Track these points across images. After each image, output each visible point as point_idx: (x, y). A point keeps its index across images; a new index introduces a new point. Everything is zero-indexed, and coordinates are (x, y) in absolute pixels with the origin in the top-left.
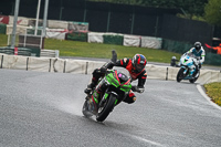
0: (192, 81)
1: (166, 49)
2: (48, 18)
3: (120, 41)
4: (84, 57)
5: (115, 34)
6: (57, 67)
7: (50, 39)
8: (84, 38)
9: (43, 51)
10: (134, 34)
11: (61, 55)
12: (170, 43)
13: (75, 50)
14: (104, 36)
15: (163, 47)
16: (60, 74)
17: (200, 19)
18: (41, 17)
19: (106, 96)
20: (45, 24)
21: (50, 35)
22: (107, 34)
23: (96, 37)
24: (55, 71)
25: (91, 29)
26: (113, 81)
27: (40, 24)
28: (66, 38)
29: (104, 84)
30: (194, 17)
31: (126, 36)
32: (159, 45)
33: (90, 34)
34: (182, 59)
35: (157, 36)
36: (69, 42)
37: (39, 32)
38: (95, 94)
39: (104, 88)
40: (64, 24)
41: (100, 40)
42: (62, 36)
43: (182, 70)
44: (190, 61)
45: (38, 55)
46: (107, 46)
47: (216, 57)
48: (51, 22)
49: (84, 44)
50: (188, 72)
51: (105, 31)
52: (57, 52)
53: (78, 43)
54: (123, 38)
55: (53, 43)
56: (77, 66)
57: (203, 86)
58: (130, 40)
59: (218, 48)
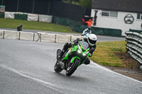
1: (55, 23)
3: (25, 18)
5: (22, 13)
8: (2, 16)
12: (58, 19)
14: (15, 14)
15: (53, 21)
17: (77, 4)
22: (17, 13)
23: (10, 15)
25: (7, 10)
30: (73, 3)
31: (29, 14)
32: (50, 20)
33: (6, 13)
35: (49, 15)
41: (13, 17)
46: (17, 21)
54: (27, 16)
58: (32, 17)
59: (88, 22)
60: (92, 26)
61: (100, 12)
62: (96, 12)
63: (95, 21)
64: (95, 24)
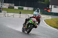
2: (4, 3)
4: (13, 13)
5: (21, 7)
6: (6, 15)
7: (4, 8)
8: (13, 8)
9: (2, 11)
10: (26, 7)
11: (7, 12)
13: (11, 11)
15: (34, 10)
16: (7, 17)
17: (44, 3)
18: (2, 2)
19: (30, 26)
20: (3, 4)
21: (4, 7)
22: (19, 7)
23: (16, 8)
24: (6, 16)
25: (15, 6)
27: (2, 4)
28: (8, 8)
30: (42, 2)
31: (24, 7)
33: (15, 7)
35: (32, 7)
36: (9, 9)
37: (1, 6)
38: (26, 26)
39: (29, 24)
40: (8, 4)
41: (17, 8)
42: (7, 7)
45: (1, 12)
46: (19, 10)
47: (48, 13)
48: (4, 4)
49: (13, 9)
52: (6, 11)
53: (11, 9)
55: (5, 9)
56: (11, 15)
57: (44, 20)
58: (25, 8)
59: (48, 10)
60: (50, 12)
61: (53, 6)
62: (52, 6)
63: (51, 10)
64: (51, 11)
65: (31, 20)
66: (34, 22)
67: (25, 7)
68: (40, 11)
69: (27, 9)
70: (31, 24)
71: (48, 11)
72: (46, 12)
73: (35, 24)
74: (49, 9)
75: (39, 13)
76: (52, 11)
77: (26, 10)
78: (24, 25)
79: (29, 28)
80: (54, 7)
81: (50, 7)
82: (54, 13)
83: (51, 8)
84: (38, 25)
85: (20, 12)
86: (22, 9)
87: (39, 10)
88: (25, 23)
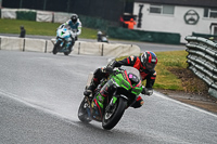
0: (66, 54)
3: (33, 17)
5: (28, 10)
10: (47, 10)
14: (17, 12)
19: (114, 100)
22: (20, 10)
23: (9, 13)
25: (4, 6)
26: (123, 83)
29: (112, 86)
31: (39, 12)
33: (4, 10)
34: (59, 31)
38: (100, 97)
39: (111, 91)
41: (13, 16)
43: (59, 42)
44: (67, 33)
46: (19, 21)
47: (128, 32)
50: (64, 45)
51: (18, 8)
54: (35, 14)
58: (43, 16)
59: (129, 23)
60: (135, 28)
61: (147, 7)
62: (141, 7)
63: (140, 20)
64: (139, 25)
65: (120, 76)
66: (133, 82)
67: (41, 9)
68: (80, 26)
69: (50, 20)
70: (120, 91)
71: (126, 26)
72: (121, 29)
73: (136, 91)
74: (134, 17)
75: (78, 33)
76: (144, 28)
77: (44, 22)
78: (87, 95)
79: (112, 107)
80: (152, 11)
81: (136, 11)
82: (152, 33)
83: (140, 15)
84: (148, 94)
85: (22, 28)
86: (30, 20)
87: (78, 21)
88: (93, 88)
